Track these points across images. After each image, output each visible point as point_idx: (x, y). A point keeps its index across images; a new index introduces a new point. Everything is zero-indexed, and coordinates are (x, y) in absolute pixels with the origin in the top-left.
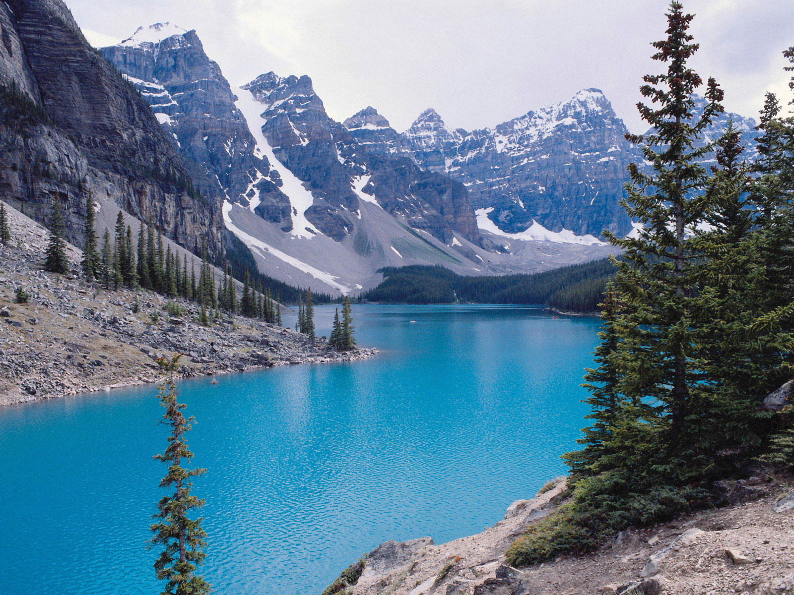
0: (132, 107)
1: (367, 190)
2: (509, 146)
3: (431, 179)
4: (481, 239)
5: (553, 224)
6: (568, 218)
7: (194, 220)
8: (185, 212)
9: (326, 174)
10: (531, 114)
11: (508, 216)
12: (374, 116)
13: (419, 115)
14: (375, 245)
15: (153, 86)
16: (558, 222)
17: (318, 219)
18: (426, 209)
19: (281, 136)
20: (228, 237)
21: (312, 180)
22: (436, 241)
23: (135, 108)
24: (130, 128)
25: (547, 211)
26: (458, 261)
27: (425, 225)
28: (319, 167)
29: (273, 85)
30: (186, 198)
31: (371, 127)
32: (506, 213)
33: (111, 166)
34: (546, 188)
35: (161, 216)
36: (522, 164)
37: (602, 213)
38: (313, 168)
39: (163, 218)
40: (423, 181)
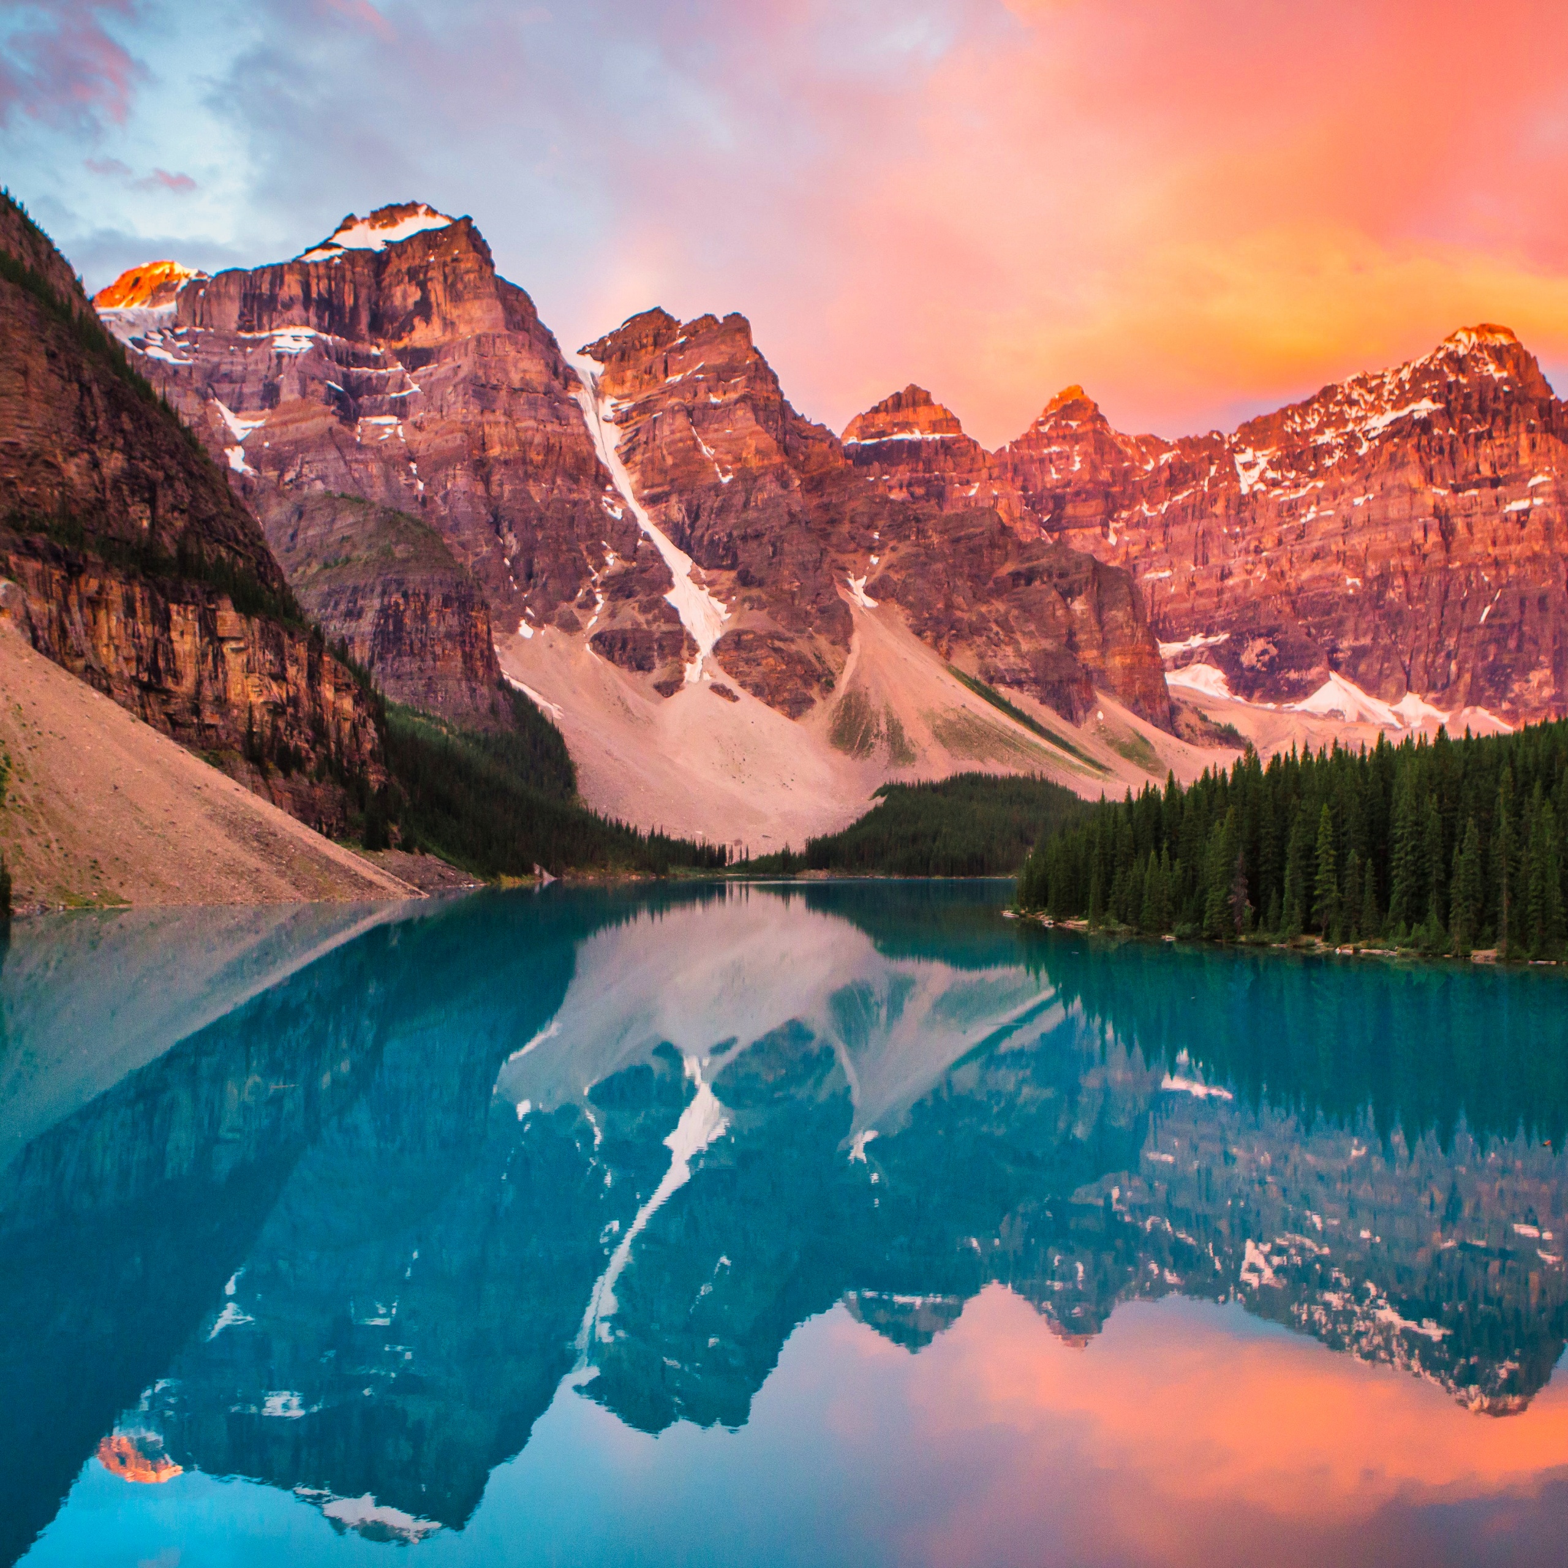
0: (92, 401)
1: (877, 588)
2: (1270, 474)
3: (1044, 561)
4: (1174, 710)
5: (1381, 672)
6: (1422, 658)
7: (249, 668)
8: (227, 648)
9: (774, 553)
10: (1328, 393)
11: (1264, 652)
12: (923, 410)
13: (1046, 403)
14: (883, 728)
16: (1393, 669)
17: (747, 662)
18: (1030, 635)
19: (670, 461)
21: (740, 568)
22: (1048, 716)
23: (100, 403)
24: (83, 450)
26: (1100, 767)
27: (1023, 676)
28: (758, 536)
30: (229, 615)
31: (916, 434)
32: (1260, 644)
33: (19, 542)
34: (1364, 578)
35: (155, 661)
36: (1303, 520)
37: (1512, 644)
38: (744, 538)
39: (162, 664)
40: (1027, 565)
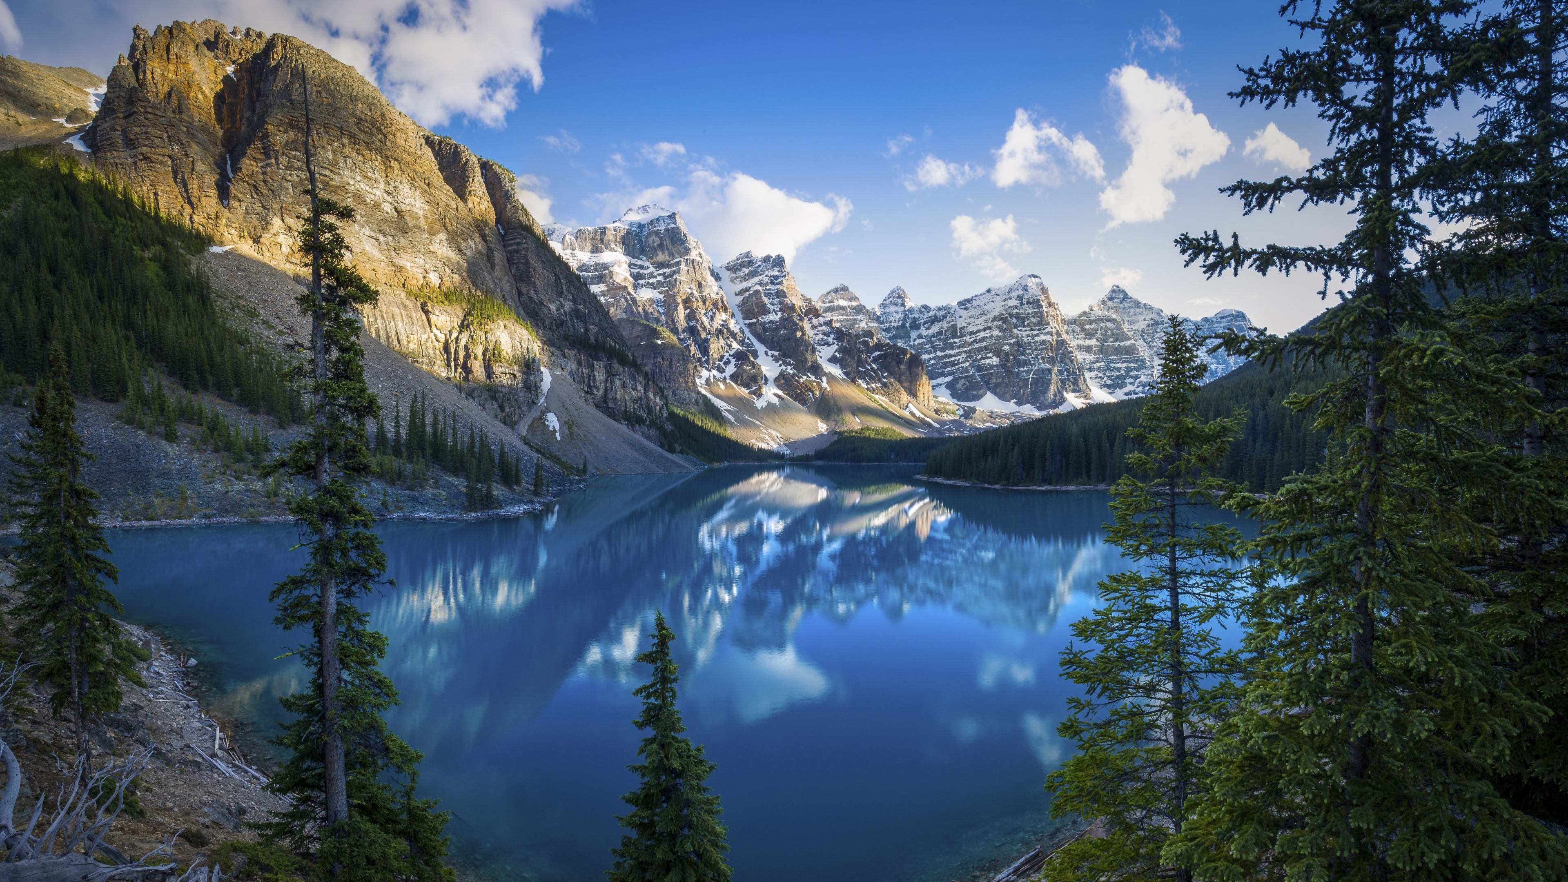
1: (833, 360)
2: (968, 320)
3: (894, 351)
7: (624, 386)
10: (988, 291)
11: (963, 386)
12: (846, 293)
13: (888, 293)
14: (834, 407)
15: (640, 262)
17: (786, 385)
20: (701, 401)
25: (1000, 380)
28: (788, 339)
29: (751, 263)
30: (616, 365)
31: (843, 303)
32: (961, 383)
36: (979, 337)
